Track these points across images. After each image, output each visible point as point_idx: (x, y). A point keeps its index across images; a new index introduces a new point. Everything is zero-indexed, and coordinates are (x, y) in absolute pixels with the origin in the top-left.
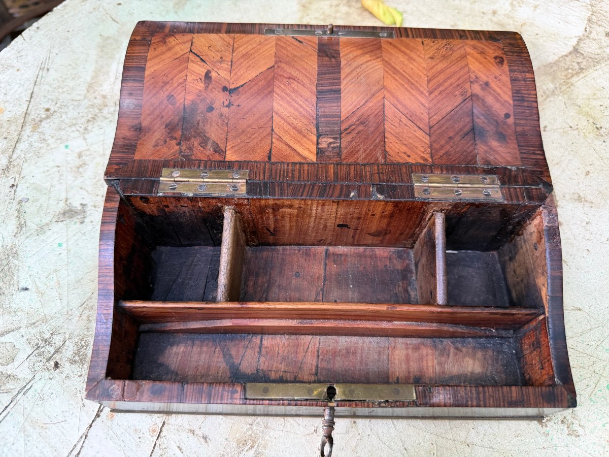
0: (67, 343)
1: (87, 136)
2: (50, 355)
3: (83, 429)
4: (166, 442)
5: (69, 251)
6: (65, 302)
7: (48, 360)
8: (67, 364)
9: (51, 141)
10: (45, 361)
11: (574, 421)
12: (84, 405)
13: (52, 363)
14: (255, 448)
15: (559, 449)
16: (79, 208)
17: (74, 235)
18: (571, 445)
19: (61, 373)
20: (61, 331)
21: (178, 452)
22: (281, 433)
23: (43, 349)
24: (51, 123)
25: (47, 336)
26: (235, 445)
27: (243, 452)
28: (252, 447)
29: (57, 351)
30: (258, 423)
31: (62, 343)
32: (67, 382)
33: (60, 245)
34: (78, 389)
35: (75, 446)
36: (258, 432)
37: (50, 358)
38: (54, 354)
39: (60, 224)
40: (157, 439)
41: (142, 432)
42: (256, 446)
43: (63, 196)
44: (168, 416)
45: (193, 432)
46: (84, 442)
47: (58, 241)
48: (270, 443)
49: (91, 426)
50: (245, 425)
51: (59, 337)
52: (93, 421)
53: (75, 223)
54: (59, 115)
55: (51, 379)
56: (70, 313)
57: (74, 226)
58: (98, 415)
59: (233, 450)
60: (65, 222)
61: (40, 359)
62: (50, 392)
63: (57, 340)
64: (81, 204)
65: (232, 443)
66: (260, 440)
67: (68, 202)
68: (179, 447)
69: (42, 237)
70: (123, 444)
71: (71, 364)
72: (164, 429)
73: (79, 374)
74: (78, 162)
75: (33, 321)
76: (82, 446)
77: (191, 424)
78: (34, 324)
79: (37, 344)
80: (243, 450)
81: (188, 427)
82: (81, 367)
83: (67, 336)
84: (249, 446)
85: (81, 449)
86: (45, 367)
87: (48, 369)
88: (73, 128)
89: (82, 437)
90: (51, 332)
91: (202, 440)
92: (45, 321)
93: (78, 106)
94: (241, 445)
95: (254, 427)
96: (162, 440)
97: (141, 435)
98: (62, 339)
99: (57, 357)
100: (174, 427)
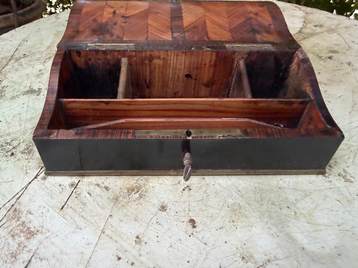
0: (20, 145)
1: (45, 64)
2: (9, 150)
3: (25, 185)
4: (80, 191)
5: (28, 106)
6: (22, 127)
7: (7, 152)
8: (20, 154)
9: (24, 65)
10: (5, 152)
11: (347, 175)
12: (27, 173)
13: (10, 153)
14: (139, 192)
15: (341, 189)
16: (37, 89)
17: (33, 100)
18: (349, 187)
19: (15, 158)
20: (18, 139)
21: (88, 195)
22: (156, 184)
23: (5, 147)
24: (26, 59)
25: (9, 141)
26: (126, 191)
27: (132, 195)
28: (138, 192)
29: (14, 148)
30: (142, 180)
31: (18, 144)
32: (18, 162)
33: (23, 104)
34: (25, 165)
35: (18, 193)
36: (141, 184)
37: (9, 151)
38: (11, 149)
39: (25, 96)
40: (74, 189)
41: (64, 186)
42: (140, 191)
43: (29, 85)
44: (82, 178)
45: (98, 185)
46: (24, 191)
47: (22, 102)
48: (149, 190)
49: (30, 183)
50: (133, 181)
51: (16, 142)
52: (32, 180)
53: (34, 95)
54: (30, 56)
55: (7, 161)
56: (25, 131)
57: (33, 97)
58: (36, 178)
59: (125, 193)
60: (28, 95)
61: (2, 152)
62: (6, 167)
63: (15, 143)
64: (38, 88)
65: (124, 190)
66: (143, 188)
67: (31, 87)
68: (88, 193)
69: (13, 101)
70: (50, 192)
71: (22, 154)
72: (79, 184)
73: (26, 158)
74: (39, 73)
75: (2, 135)
76: (23, 193)
77: (97, 181)
78: (1, 136)
79: (2, 145)
80: (132, 193)
81: (95, 183)
82: (28, 155)
83: (21, 141)
84: (136, 191)
85: (21, 195)
86: (4, 155)
87: (6, 156)
88: (38, 61)
89: (23, 189)
90: (12, 139)
91: (104, 189)
92: (9, 134)
93: (42, 54)
94: (130, 191)
95: (139, 182)
96: (77, 189)
97: (63, 187)
98: (18, 143)
99: (14, 151)
100: (86, 183)
